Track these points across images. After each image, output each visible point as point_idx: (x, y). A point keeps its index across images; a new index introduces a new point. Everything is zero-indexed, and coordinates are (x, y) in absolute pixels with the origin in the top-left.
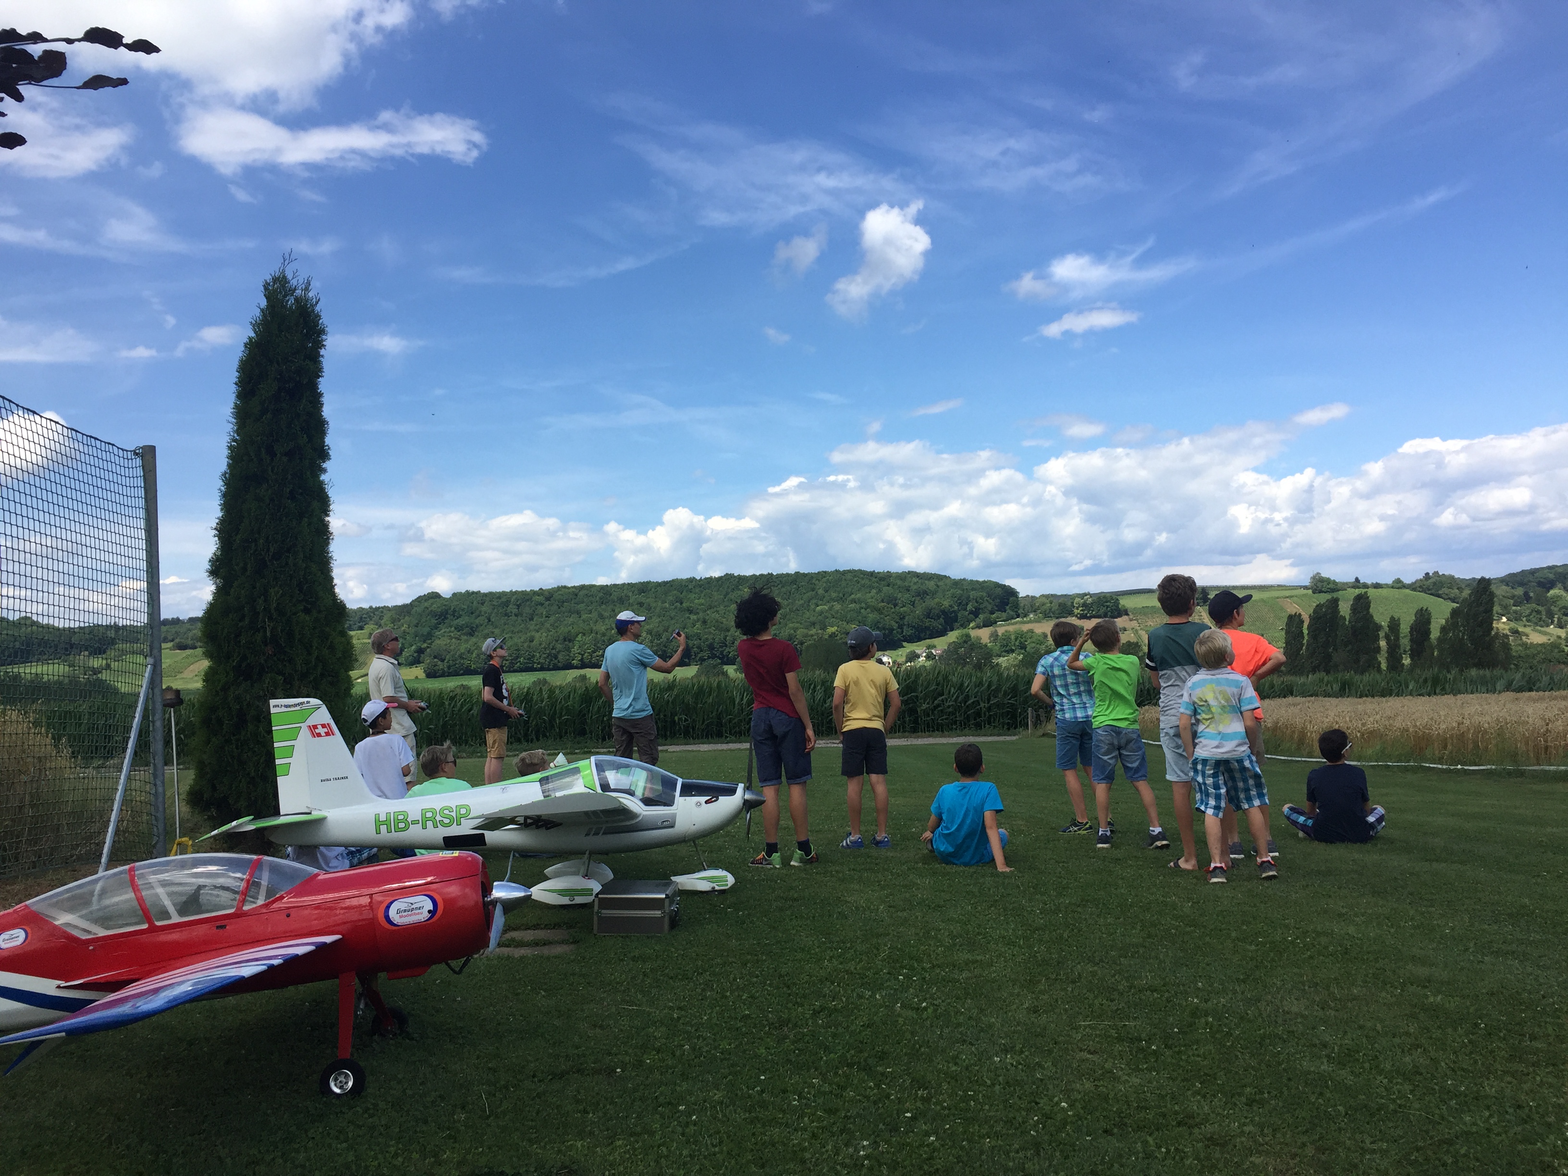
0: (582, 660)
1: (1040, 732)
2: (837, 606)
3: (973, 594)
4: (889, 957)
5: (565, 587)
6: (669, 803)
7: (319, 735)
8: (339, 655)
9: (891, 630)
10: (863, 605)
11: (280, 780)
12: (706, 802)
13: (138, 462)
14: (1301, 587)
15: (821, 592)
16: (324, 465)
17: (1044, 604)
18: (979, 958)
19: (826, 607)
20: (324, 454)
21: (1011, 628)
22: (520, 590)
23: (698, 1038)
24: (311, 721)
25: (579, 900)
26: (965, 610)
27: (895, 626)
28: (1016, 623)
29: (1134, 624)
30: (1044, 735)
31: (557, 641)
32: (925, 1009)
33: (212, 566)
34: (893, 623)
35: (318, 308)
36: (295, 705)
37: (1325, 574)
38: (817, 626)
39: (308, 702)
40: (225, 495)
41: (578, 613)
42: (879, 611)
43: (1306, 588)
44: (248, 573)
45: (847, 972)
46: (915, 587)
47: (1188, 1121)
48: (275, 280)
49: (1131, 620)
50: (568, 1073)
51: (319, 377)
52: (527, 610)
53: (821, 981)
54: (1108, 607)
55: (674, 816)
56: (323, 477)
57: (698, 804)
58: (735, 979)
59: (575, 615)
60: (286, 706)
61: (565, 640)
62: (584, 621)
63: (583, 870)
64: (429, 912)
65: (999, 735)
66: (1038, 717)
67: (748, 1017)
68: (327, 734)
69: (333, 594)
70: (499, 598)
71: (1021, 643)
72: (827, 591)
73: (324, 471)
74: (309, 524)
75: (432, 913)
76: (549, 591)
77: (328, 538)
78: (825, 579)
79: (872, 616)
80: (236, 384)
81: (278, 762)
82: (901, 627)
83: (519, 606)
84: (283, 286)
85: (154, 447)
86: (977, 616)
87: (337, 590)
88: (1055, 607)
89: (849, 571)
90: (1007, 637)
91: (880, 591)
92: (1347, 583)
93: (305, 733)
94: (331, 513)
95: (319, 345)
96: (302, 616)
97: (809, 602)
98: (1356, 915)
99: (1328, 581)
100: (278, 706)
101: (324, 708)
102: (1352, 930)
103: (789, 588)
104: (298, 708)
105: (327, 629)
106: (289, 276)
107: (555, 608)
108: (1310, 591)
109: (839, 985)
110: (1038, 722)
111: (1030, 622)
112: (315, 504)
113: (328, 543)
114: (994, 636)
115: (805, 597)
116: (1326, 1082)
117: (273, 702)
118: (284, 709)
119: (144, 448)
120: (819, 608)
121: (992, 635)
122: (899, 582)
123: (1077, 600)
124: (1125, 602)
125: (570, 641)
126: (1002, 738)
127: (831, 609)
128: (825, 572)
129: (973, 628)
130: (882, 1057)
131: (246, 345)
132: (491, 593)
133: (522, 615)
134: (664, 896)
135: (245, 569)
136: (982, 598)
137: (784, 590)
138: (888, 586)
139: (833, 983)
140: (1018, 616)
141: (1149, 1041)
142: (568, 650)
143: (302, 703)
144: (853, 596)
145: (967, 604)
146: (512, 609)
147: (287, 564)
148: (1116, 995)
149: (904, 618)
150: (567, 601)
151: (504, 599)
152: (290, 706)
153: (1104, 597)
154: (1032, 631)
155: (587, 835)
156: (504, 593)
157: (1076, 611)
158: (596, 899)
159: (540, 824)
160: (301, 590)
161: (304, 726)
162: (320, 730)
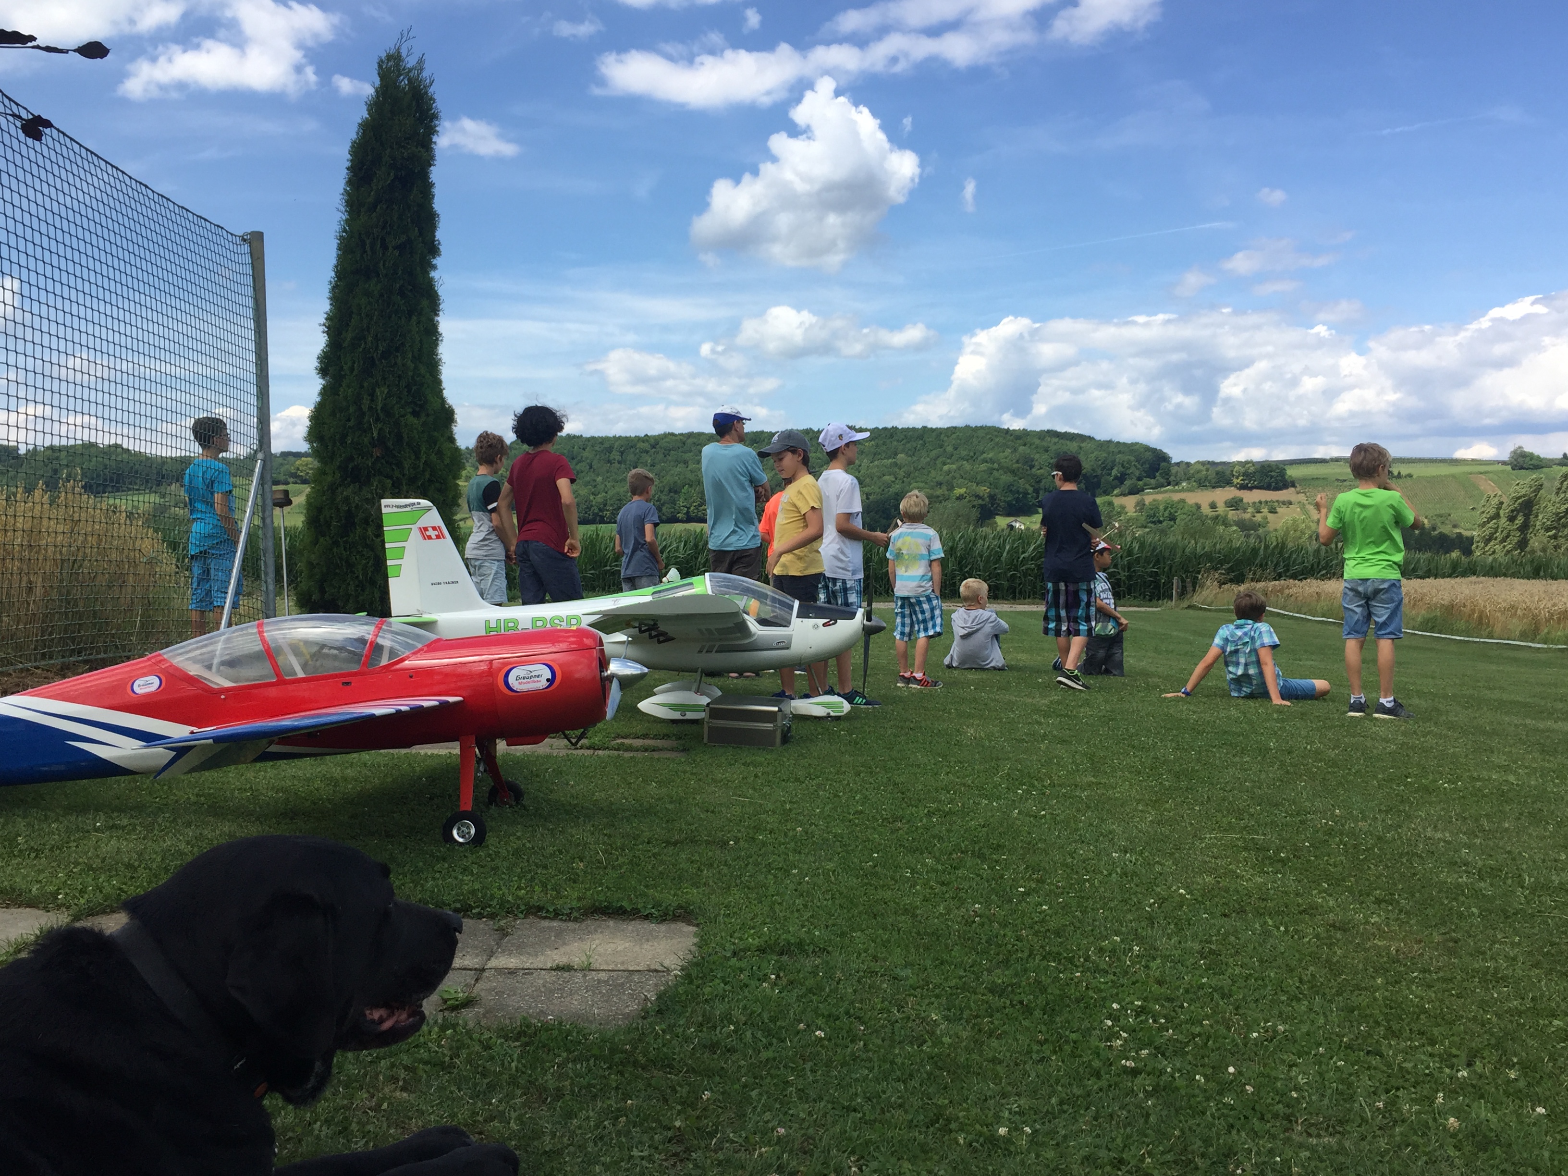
0: (688, 512)
1: (1186, 604)
2: (967, 466)
3: (1119, 458)
4: (1008, 774)
5: (673, 434)
6: (786, 623)
7: (430, 538)
8: (447, 461)
9: (1026, 494)
10: (996, 466)
11: (392, 582)
12: (824, 625)
13: (246, 248)
14: (1499, 462)
15: (950, 449)
16: (434, 262)
17: (1199, 472)
18: (1103, 781)
19: (954, 467)
20: (433, 250)
21: (1159, 497)
22: (623, 435)
23: (811, 825)
24: (422, 523)
25: (690, 716)
26: (1110, 474)
27: (1030, 490)
28: (1166, 492)
29: (1302, 497)
30: (1189, 607)
31: (662, 492)
32: (1044, 816)
33: (321, 363)
34: (1027, 486)
35: (431, 90)
36: (406, 506)
37: (1528, 449)
38: (944, 488)
39: (419, 503)
40: (335, 288)
41: (686, 463)
42: (1013, 472)
43: (1504, 463)
44: (356, 372)
45: (964, 785)
46: (1055, 447)
47: (1311, 910)
48: (389, 57)
49: (1298, 493)
50: (682, 842)
51: (430, 165)
52: (631, 457)
53: (937, 790)
54: (1272, 477)
55: (790, 638)
56: (433, 274)
57: (816, 627)
58: (848, 784)
59: (681, 465)
60: (398, 507)
61: (670, 491)
62: (691, 471)
63: (694, 687)
64: (548, 680)
65: (1139, 606)
66: (1184, 588)
67: (861, 812)
68: (438, 537)
69: (443, 400)
70: (602, 443)
71: (1171, 514)
72: (956, 449)
73: (434, 267)
74: (418, 323)
75: (551, 681)
76: (654, 437)
77: (437, 339)
78: (954, 436)
79: (1006, 478)
80: (348, 169)
81: (389, 563)
82: (1037, 491)
83: (622, 453)
84: (397, 65)
85: (262, 234)
86: (1122, 483)
87: (446, 393)
88: (1212, 474)
89: (982, 427)
90: (1155, 506)
91: (1015, 450)
92: (1552, 460)
93: (415, 535)
94: (441, 313)
95: (431, 131)
96: (411, 419)
97: (936, 459)
98: (1520, 767)
99: (1531, 456)
100: (389, 506)
101: (435, 512)
102: (1512, 778)
103: (915, 444)
104: (408, 509)
105: (436, 434)
106: (404, 53)
107: (661, 456)
108: (1509, 468)
109: (955, 793)
110: (1182, 594)
111: (1183, 490)
112: (425, 303)
113: (437, 345)
114: (1141, 505)
115: (934, 453)
116: (1463, 891)
117: (384, 502)
118: (395, 510)
119: (253, 234)
120: (946, 468)
121: (1137, 504)
122: (1037, 441)
123: (1237, 468)
124: (1292, 472)
125: (676, 492)
126: (1142, 609)
127: (959, 468)
128: (955, 428)
129: (1117, 496)
130: (998, 848)
131: (360, 125)
132: (593, 438)
133: (625, 462)
134: (776, 709)
135: (352, 369)
136: (1129, 462)
137: (908, 445)
138: (1025, 445)
139: (948, 792)
140: (1169, 484)
141: (1278, 851)
142: (674, 502)
143: (413, 504)
144: (985, 455)
145: (1112, 469)
146: (615, 455)
147: (396, 364)
148: (1246, 816)
149: (1040, 481)
150: (673, 449)
151: (607, 445)
152: (400, 507)
153: (1269, 466)
154: (1183, 501)
155: (700, 652)
156: (607, 439)
157: (1235, 481)
158: (707, 709)
159: (654, 633)
160: (409, 391)
161: (415, 528)
162: (431, 532)
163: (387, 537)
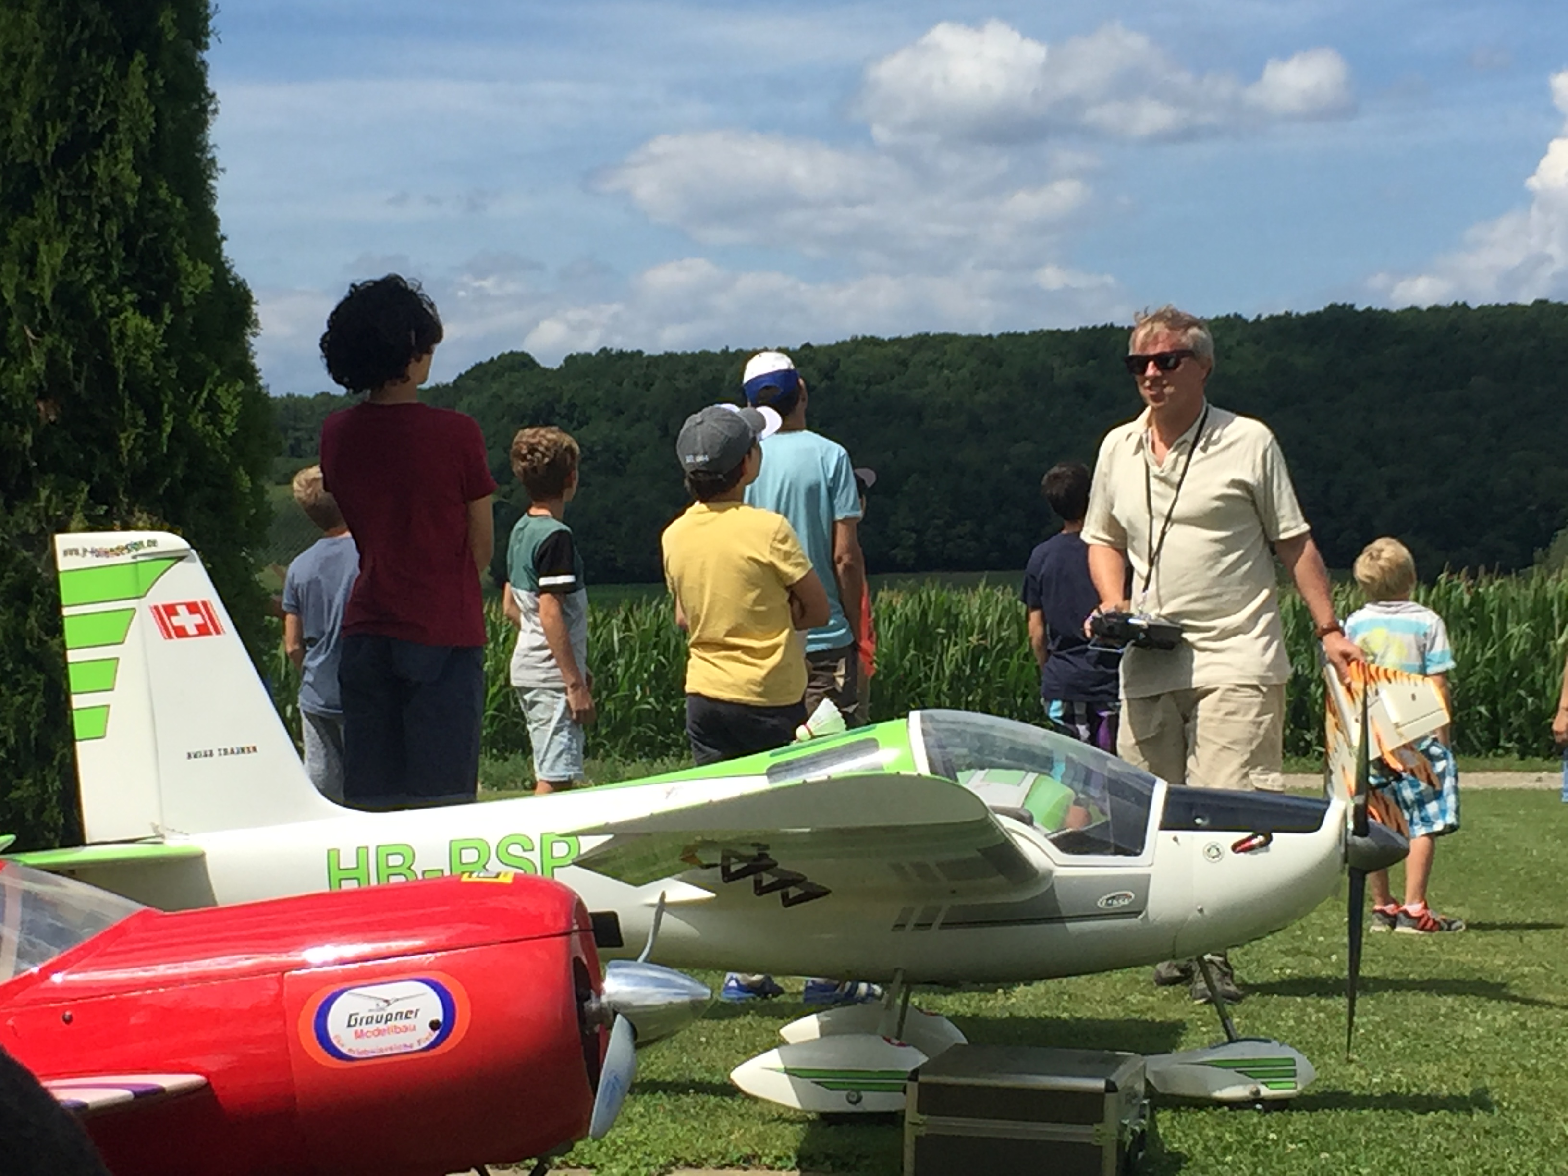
6: (1132, 846)
7: (181, 632)
11: (81, 748)
12: (1237, 846)
24: (161, 595)
25: (870, 1102)
36: (118, 551)
39: (152, 543)
57: (1214, 853)
60: (96, 553)
63: (882, 1023)
64: (434, 1025)
68: (203, 630)
75: (443, 1027)
77: (203, 110)
81: (77, 701)
93: (144, 625)
94: (211, 40)
96: (136, 321)
100: (76, 550)
101: (194, 563)
104: (126, 558)
105: (206, 356)
117: (62, 541)
118: (91, 561)
134: (1101, 1084)
143: (137, 545)
147: (93, 176)
152: (106, 552)
155: (901, 925)
158: (912, 1087)
159: (768, 879)
160: (130, 249)
161: (143, 607)
162: (186, 620)
163: (71, 633)
